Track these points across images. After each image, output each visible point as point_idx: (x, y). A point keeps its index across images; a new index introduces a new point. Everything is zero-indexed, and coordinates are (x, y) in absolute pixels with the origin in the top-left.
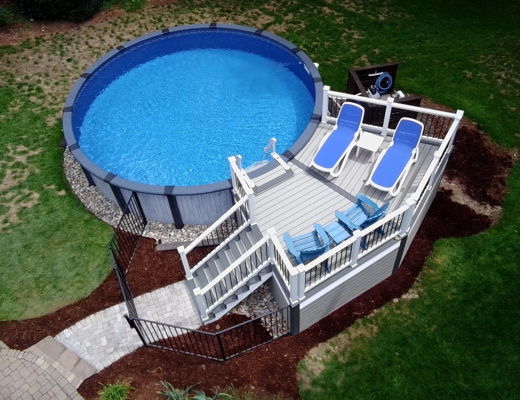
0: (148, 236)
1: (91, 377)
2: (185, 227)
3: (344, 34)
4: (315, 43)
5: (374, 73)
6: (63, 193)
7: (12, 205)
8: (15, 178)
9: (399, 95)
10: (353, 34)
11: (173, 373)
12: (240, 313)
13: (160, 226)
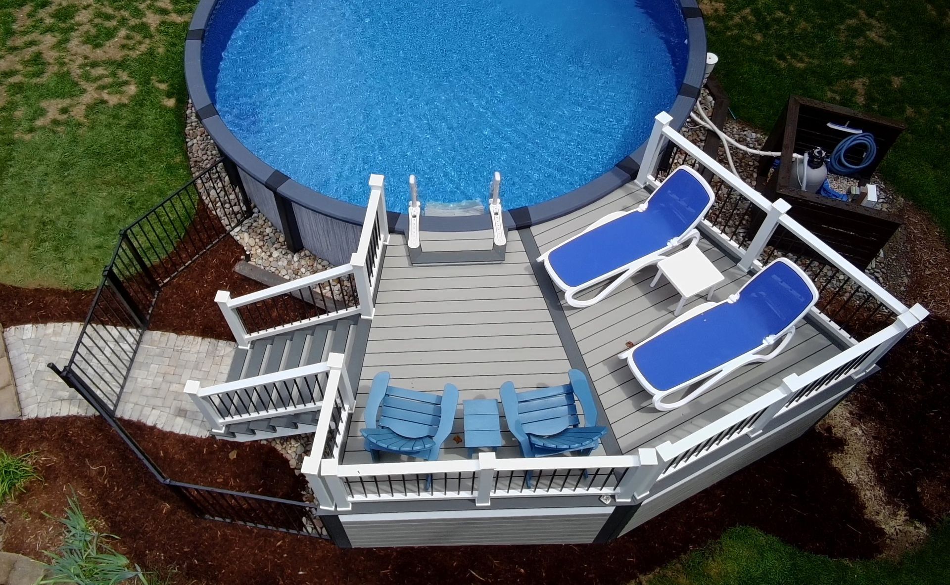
0: (238, 238)
1: (7, 421)
2: (302, 254)
3: (852, 22)
4: (779, 14)
5: (842, 125)
6: (171, 103)
7: (89, 89)
8: (123, 47)
9: (867, 194)
10: (871, 27)
11: (116, 489)
12: (283, 452)
13: (268, 230)
